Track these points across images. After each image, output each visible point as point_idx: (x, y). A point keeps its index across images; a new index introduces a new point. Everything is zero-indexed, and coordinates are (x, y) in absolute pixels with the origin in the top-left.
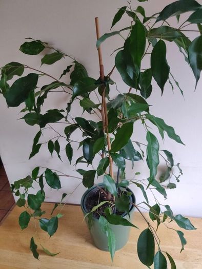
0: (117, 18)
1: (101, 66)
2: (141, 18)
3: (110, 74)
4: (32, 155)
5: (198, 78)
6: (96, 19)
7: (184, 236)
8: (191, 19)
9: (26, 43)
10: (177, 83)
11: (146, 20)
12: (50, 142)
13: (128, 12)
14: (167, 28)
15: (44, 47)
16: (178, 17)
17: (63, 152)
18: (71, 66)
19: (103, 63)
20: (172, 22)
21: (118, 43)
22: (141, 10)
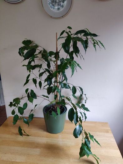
0: (62, 33)
1: (57, 48)
2: (70, 34)
3: (60, 51)
4: (25, 84)
5: (86, 51)
6: (56, 33)
7: (86, 115)
8: (84, 35)
9: (25, 41)
10: (82, 56)
11: (71, 35)
12: (33, 79)
13: (66, 32)
14: (78, 37)
15: (32, 43)
16: (81, 35)
17: (38, 84)
18: (42, 51)
19: (58, 47)
20: (79, 35)
21: (63, 41)
22: (70, 32)
